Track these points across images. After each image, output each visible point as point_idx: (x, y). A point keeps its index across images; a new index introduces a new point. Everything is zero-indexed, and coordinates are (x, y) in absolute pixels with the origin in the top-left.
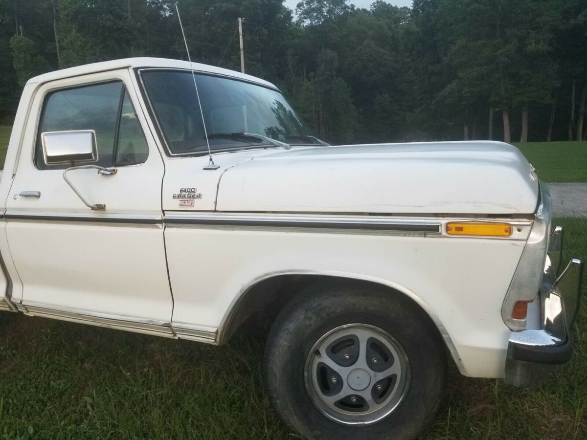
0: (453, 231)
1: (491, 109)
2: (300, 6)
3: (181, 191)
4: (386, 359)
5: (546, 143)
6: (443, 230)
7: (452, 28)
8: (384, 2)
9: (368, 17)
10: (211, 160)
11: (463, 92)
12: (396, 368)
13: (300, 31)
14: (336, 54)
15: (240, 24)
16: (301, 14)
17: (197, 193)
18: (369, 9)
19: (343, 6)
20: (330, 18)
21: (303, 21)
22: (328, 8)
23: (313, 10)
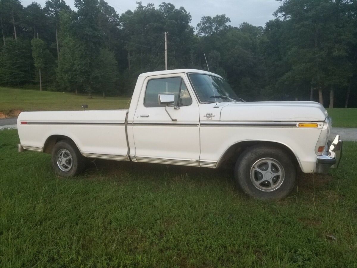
0: (301, 126)
1: (311, 88)
2: (199, 25)
3: (207, 114)
4: (277, 170)
5: (344, 109)
6: (297, 126)
7: (289, 41)
8: (248, 24)
9: (238, 32)
10: (216, 104)
11: (295, 78)
12: (280, 173)
13: (198, 39)
14: (219, 53)
15: (166, 36)
16: (199, 30)
17: (213, 115)
18: (238, 27)
19: (224, 26)
20: (217, 33)
21: (201, 34)
22: (215, 27)
23: (207, 27)
